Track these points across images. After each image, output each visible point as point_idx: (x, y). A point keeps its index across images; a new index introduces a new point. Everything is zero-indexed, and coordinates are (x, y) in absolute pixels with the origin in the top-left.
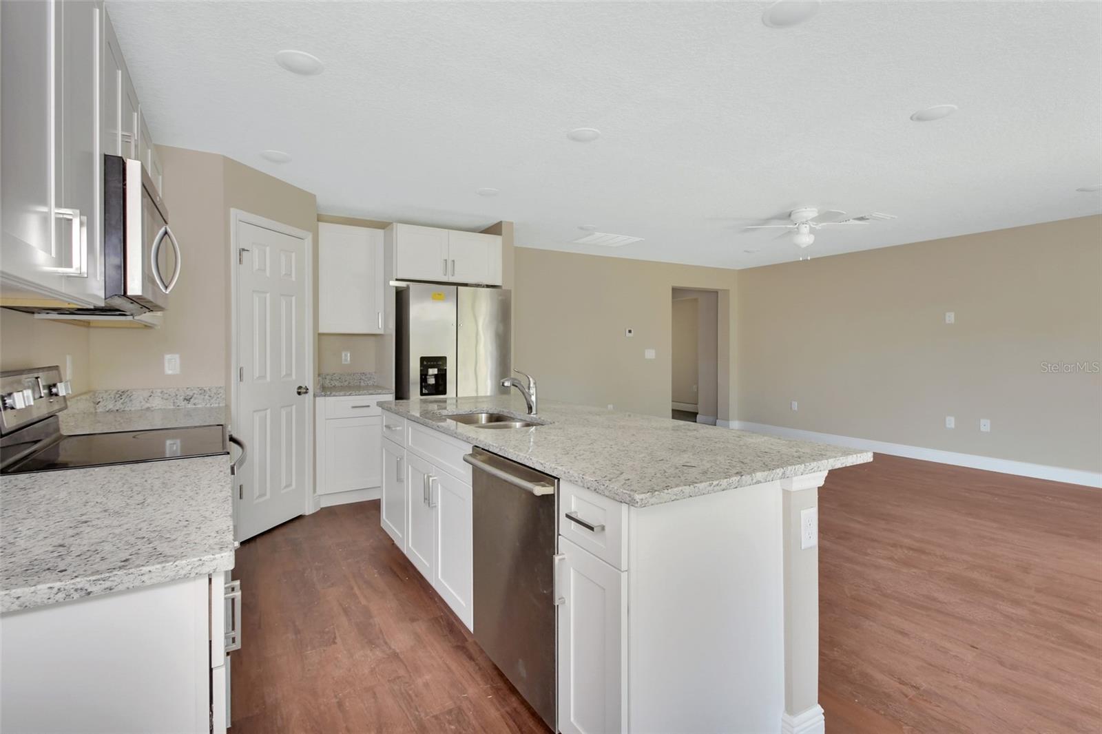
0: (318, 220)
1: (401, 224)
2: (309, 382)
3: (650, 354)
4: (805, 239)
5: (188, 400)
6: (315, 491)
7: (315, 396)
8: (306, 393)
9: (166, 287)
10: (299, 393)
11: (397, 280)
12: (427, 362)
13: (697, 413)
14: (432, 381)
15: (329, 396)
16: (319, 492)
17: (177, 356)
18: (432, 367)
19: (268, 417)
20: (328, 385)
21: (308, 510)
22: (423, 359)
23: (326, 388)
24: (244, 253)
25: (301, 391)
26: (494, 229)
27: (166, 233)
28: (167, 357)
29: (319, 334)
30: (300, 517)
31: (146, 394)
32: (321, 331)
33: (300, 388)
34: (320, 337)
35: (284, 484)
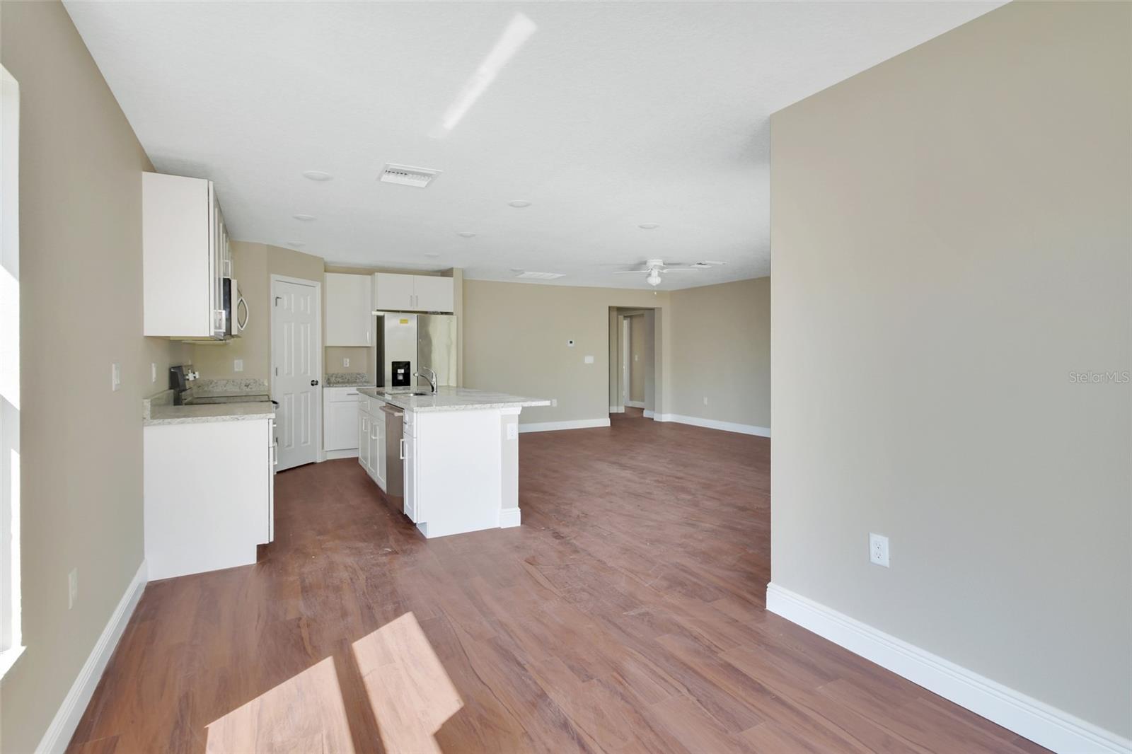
0: (325, 271)
1: (379, 274)
2: (319, 377)
3: (589, 360)
4: (655, 280)
5: (247, 386)
6: (323, 448)
7: (323, 387)
8: (317, 384)
9: (242, 327)
10: (313, 385)
11: (378, 310)
12: (396, 365)
13: (643, 409)
14: (401, 378)
15: (332, 387)
16: (326, 449)
17: (241, 361)
18: (400, 368)
19: (293, 400)
20: (331, 380)
21: (319, 460)
22: (394, 363)
23: (329, 382)
24: (278, 300)
25: (314, 383)
26: (447, 273)
27: (242, 300)
28: (236, 362)
29: (326, 347)
30: (313, 463)
31: (225, 382)
32: (329, 344)
33: (313, 381)
34: (326, 349)
35: (303, 441)
